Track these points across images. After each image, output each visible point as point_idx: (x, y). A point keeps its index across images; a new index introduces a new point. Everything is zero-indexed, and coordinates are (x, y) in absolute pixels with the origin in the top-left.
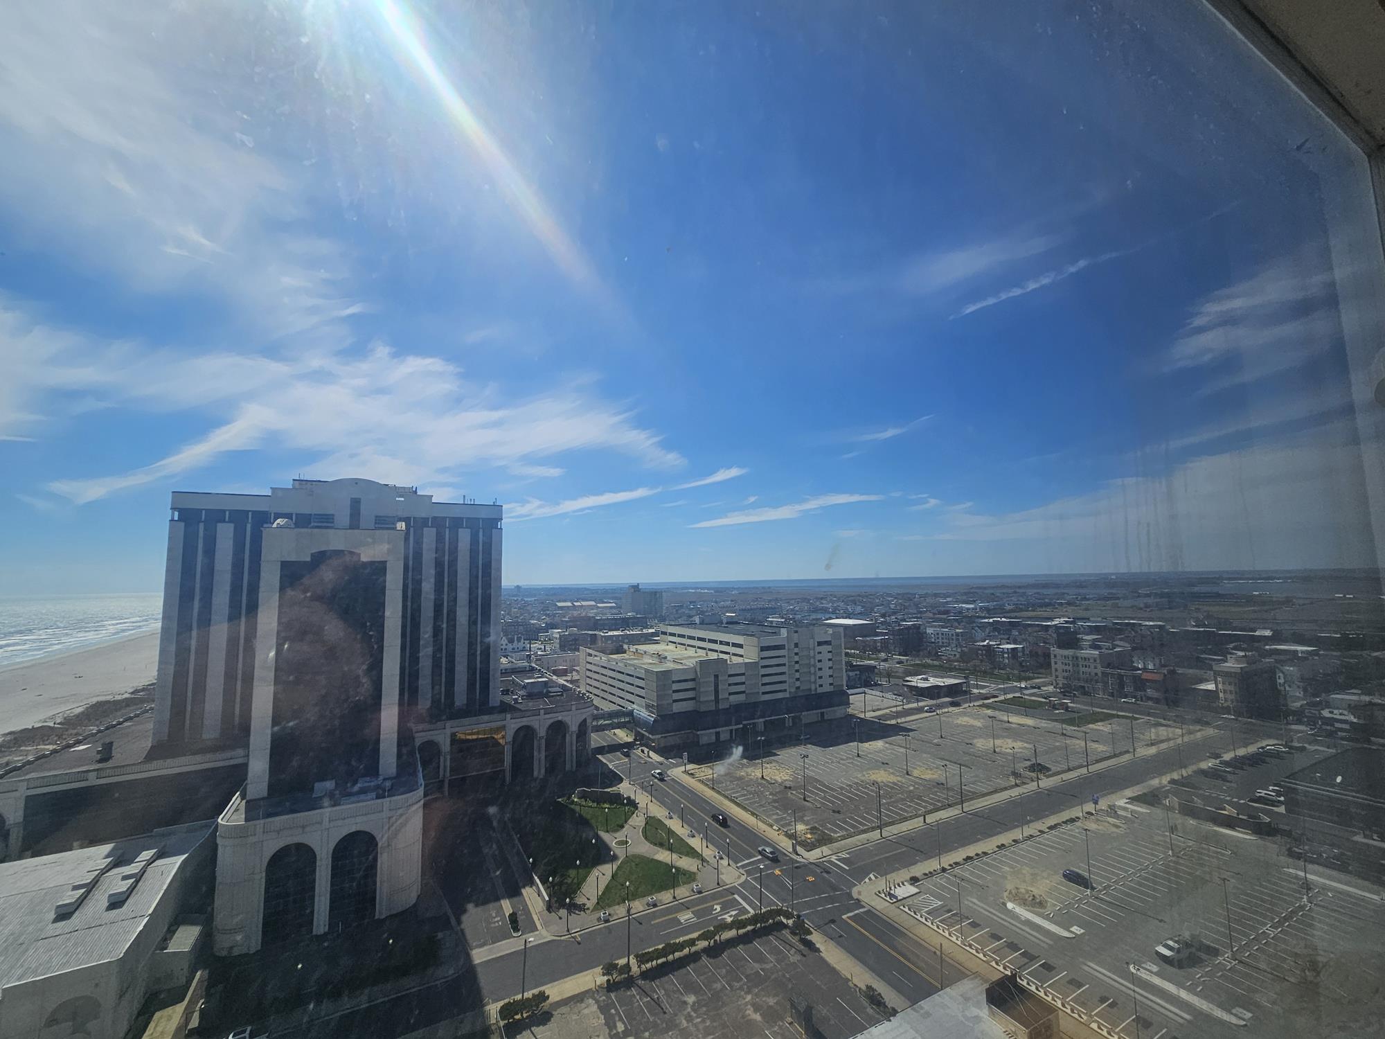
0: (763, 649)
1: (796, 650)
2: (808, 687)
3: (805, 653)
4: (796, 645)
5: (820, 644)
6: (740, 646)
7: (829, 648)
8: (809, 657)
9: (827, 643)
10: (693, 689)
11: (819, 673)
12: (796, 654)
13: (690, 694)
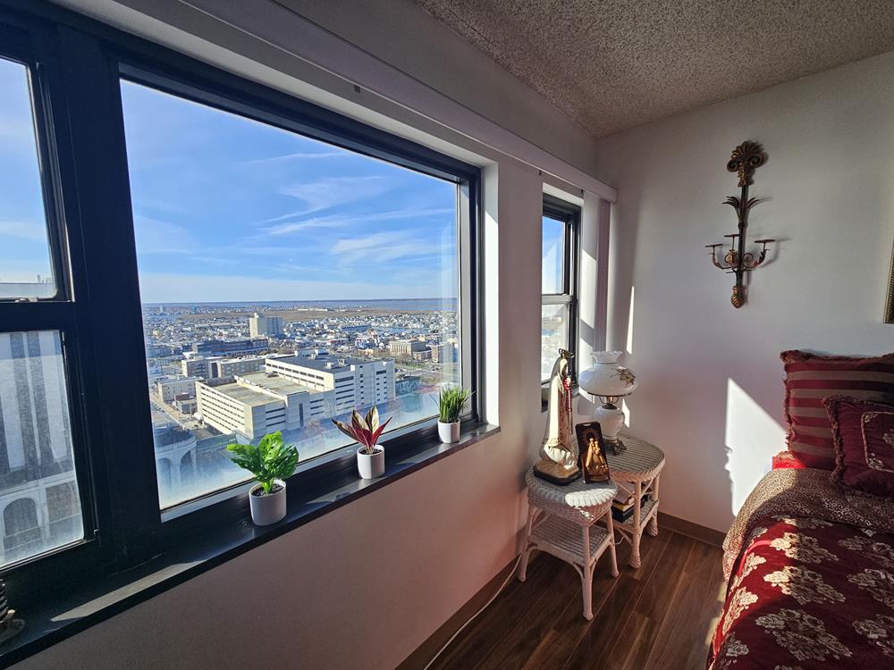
0: (336, 381)
1: (362, 379)
2: (369, 402)
3: (368, 380)
4: (362, 376)
5: (378, 373)
6: (322, 379)
7: (385, 375)
8: (370, 382)
9: (385, 372)
10: (284, 415)
11: (378, 392)
12: (362, 382)
13: (282, 419)
